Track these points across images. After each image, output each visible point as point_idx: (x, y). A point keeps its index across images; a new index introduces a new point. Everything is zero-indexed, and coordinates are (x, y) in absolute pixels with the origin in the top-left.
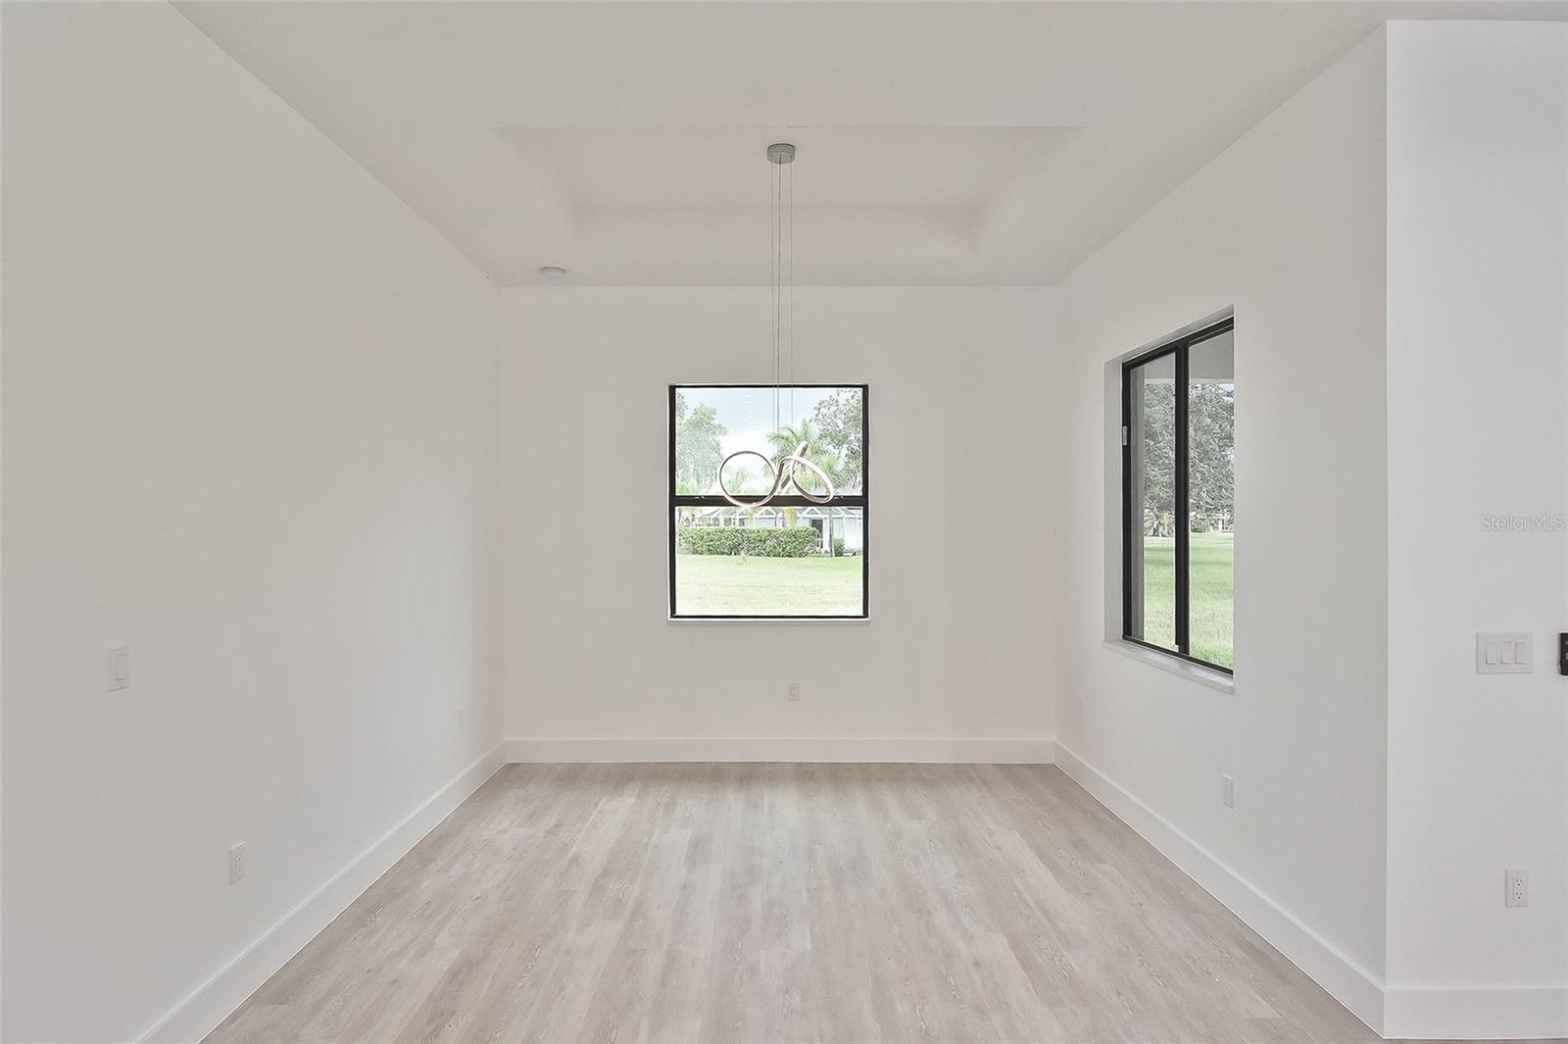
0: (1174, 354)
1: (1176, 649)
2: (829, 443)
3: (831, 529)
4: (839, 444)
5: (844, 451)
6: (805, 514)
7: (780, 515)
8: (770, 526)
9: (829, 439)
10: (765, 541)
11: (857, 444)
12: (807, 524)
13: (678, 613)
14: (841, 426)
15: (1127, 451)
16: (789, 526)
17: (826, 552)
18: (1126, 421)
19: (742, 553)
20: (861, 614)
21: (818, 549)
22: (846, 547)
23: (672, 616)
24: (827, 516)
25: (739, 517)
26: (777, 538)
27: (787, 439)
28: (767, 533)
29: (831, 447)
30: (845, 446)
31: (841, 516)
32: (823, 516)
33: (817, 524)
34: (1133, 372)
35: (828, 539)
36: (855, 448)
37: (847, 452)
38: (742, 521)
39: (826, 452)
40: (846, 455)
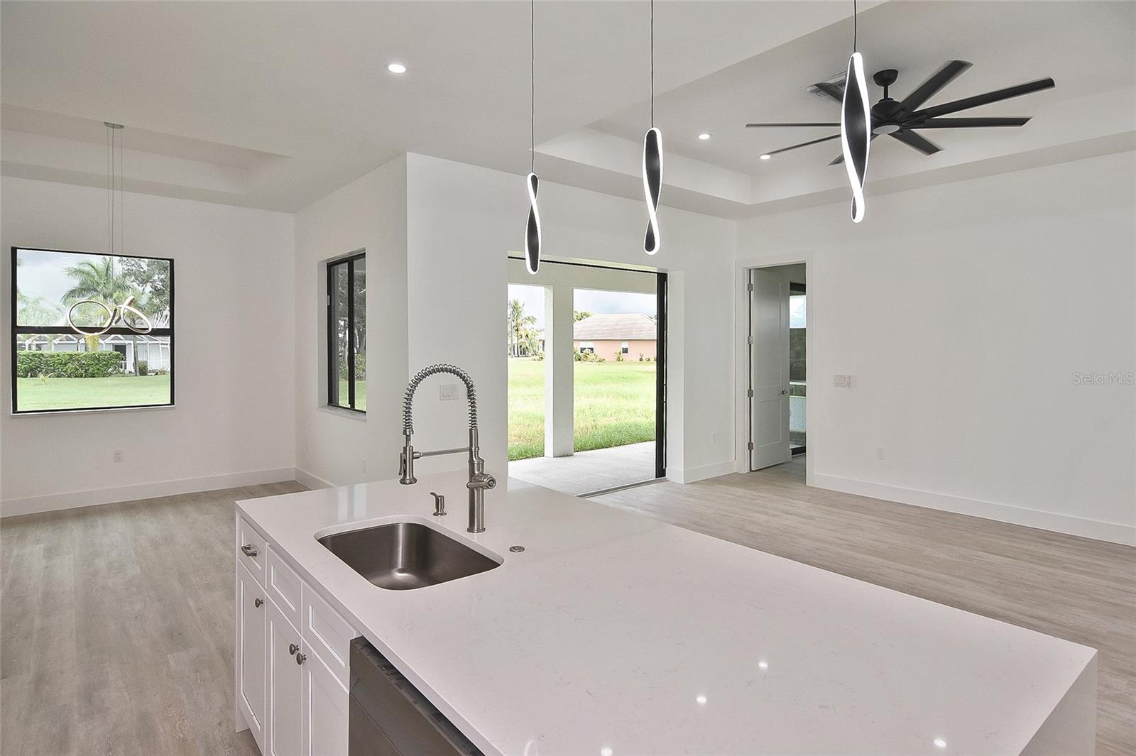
0: (347, 264)
1: (349, 406)
2: (133, 281)
3: (135, 353)
4: (144, 282)
5: (148, 288)
6: (107, 341)
7: (82, 341)
8: (72, 351)
9: (133, 278)
10: (66, 364)
11: (160, 283)
12: (111, 349)
13: (18, 410)
14: (145, 268)
15: (330, 308)
16: (91, 352)
17: (130, 372)
18: (329, 293)
19: (41, 376)
20: (169, 403)
21: (121, 370)
22: (149, 368)
23: (13, 413)
24: (132, 342)
25: (35, 342)
26: (79, 361)
27: (88, 274)
28: (68, 357)
29: (134, 283)
30: (149, 284)
31: (146, 342)
32: (127, 342)
33: (121, 349)
34: (332, 268)
35: (133, 361)
36: (159, 287)
37: (151, 289)
38: (39, 347)
39: (128, 287)
40: (150, 292)
